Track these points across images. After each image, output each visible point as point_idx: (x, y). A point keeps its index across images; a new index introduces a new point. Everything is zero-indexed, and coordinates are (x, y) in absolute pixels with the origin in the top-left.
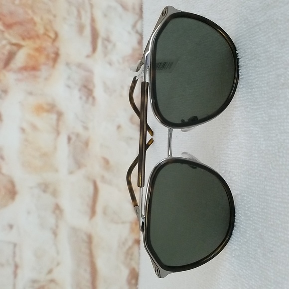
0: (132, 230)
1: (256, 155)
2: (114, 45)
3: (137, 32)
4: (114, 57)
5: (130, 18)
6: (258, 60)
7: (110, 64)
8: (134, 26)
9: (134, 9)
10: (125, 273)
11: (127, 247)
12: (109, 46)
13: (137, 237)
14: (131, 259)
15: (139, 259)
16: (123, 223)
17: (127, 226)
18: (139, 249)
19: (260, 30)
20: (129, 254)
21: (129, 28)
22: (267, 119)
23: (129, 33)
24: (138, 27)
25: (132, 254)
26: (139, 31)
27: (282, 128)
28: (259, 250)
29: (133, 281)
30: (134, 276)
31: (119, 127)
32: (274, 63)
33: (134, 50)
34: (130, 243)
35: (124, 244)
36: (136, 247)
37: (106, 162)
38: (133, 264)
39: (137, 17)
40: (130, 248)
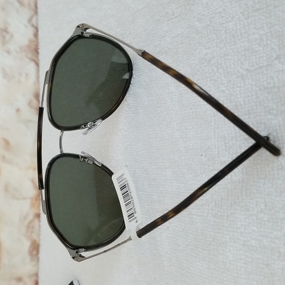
0: (33, 205)
1: (141, 111)
2: (12, 36)
3: (33, 26)
4: (12, 47)
5: (27, 13)
6: (140, 38)
7: (9, 52)
8: (30, 20)
9: (29, 5)
10: (27, 244)
11: (28, 221)
12: (8, 37)
13: (37, 212)
14: (32, 232)
15: (40, 231)
16: (24, 198)
17: (28, 202)
18: (40, 222)
19: (141, 14)
20: (30, 227)
21: (26, 22)
22: (148, 81)
23: (25, 26)
24: (34, 21)
25: (33, 228)
26: (35, 25)
27: (159, 85)
28: (146, 183)
29: (35, 252)
30: (35, 248)
31: (18, 110)
32: (152, 38)
33: (30, 41)
34: (31, 217)
35: (25, 218)
36: (36, 221)
37: (7, 142)
38: (34, 236)
39: (32, 13)
40: (31, 222)
